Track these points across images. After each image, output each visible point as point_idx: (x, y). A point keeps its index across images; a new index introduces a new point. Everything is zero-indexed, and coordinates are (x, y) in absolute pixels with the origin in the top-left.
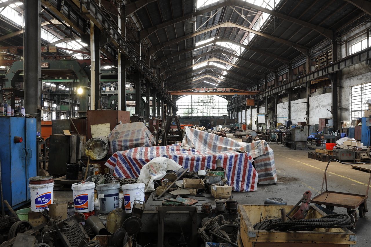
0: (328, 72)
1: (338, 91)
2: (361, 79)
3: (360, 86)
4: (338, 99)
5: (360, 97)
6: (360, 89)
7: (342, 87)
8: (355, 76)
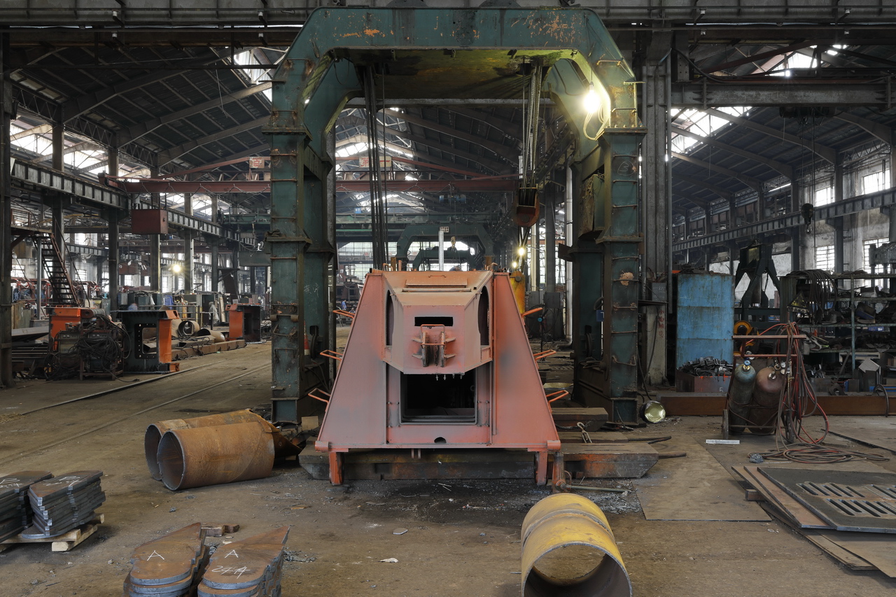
0: (786, 225)
1: (800, 253)
2: (826, 239)
3: (826, 248)
4: (800, 263)
5: (825, 263)
6: (825, 252)
7: (805, 247)
8: (820, 233)
